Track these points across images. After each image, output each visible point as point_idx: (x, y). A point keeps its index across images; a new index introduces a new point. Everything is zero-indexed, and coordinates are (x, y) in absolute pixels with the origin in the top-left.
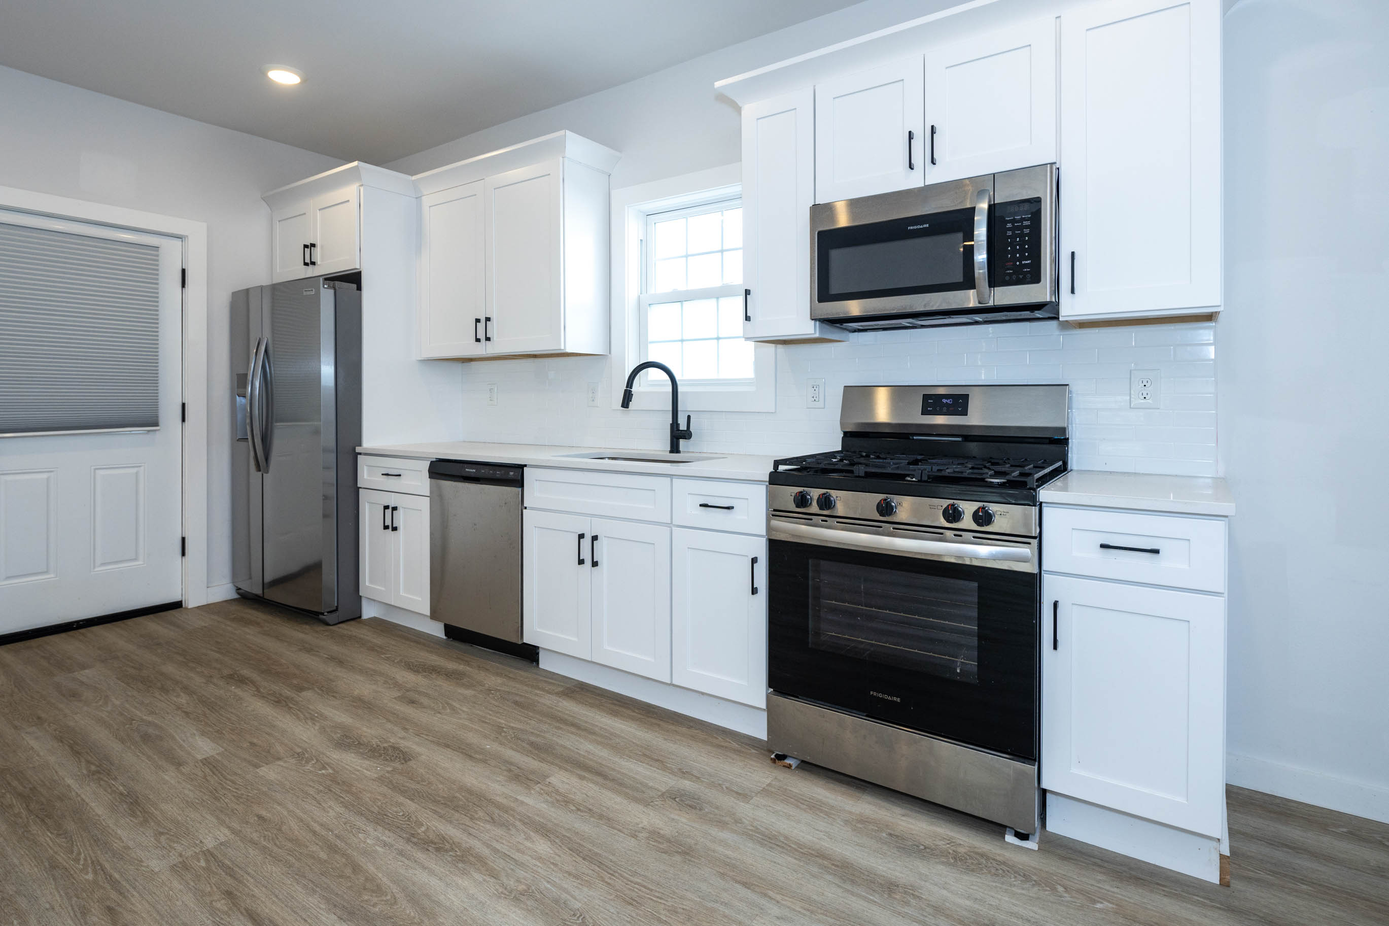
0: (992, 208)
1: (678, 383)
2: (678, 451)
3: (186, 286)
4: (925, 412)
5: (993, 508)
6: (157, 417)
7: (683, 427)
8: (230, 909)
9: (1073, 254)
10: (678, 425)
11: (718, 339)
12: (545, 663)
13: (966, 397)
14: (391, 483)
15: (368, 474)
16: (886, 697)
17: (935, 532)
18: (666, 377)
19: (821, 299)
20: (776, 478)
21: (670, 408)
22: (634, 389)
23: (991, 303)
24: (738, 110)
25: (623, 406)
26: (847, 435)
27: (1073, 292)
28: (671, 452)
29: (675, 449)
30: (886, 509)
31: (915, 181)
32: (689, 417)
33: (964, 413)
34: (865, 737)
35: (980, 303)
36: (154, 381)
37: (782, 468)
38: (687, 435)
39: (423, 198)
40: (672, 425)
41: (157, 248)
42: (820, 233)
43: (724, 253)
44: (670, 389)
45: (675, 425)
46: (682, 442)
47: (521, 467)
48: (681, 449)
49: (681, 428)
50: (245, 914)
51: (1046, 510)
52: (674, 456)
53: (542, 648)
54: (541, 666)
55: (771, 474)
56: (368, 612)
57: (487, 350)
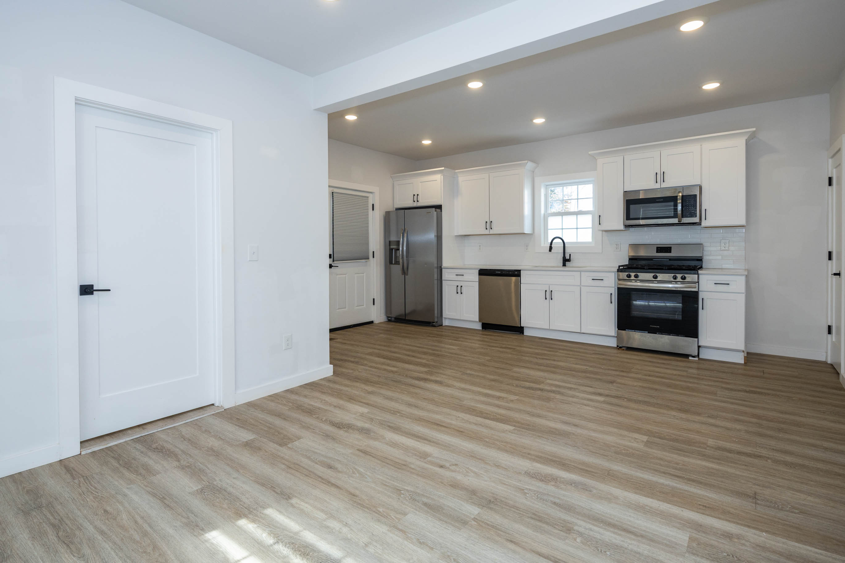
0: (682, 196)
1: (565, 243)
3: (374, 209)
4: (657, 252)
5: (686, 275)
6: (369, 256)
7: (568, 257)
9: (706, 210)
10: (565, 257)
11: (577, 229)
12: (527, 333)
13: (671, 248)
14: (460, 278)
15: (446, 275)
16: (655, 326)
17: (670, 282)
18: (561, 241)
19: (627, 219)
20: (619, 270)
21: (563, 252)
22: (553, 246)
23: (682, 222)
24: (596, 160)
25: (549, 251)
26: (630, 259)
27: (705, 219)
28: (563, 266)
29: (564, 265)
30: (655, 277)
31: (658, 186)
32: (570, 255)
33: (670, 252)
34: (648, 338)
35: (679, 222)
36: (367, 244)
37: (621, 268)
38: (569, 260)
39: (459, 178)
40: (563, 257)
41: (368, 197)
42: (627, 200)
43: (579, 200)
44: (562, 245)
46: (567, 263)
47: (520, 271)
48: (566, 265)
51: (700, 276)
52: (564, 268)
53: (525, 327)
54: (525, 334)
55: (618, 269)
56: (446, 323)
57: (492, 232)
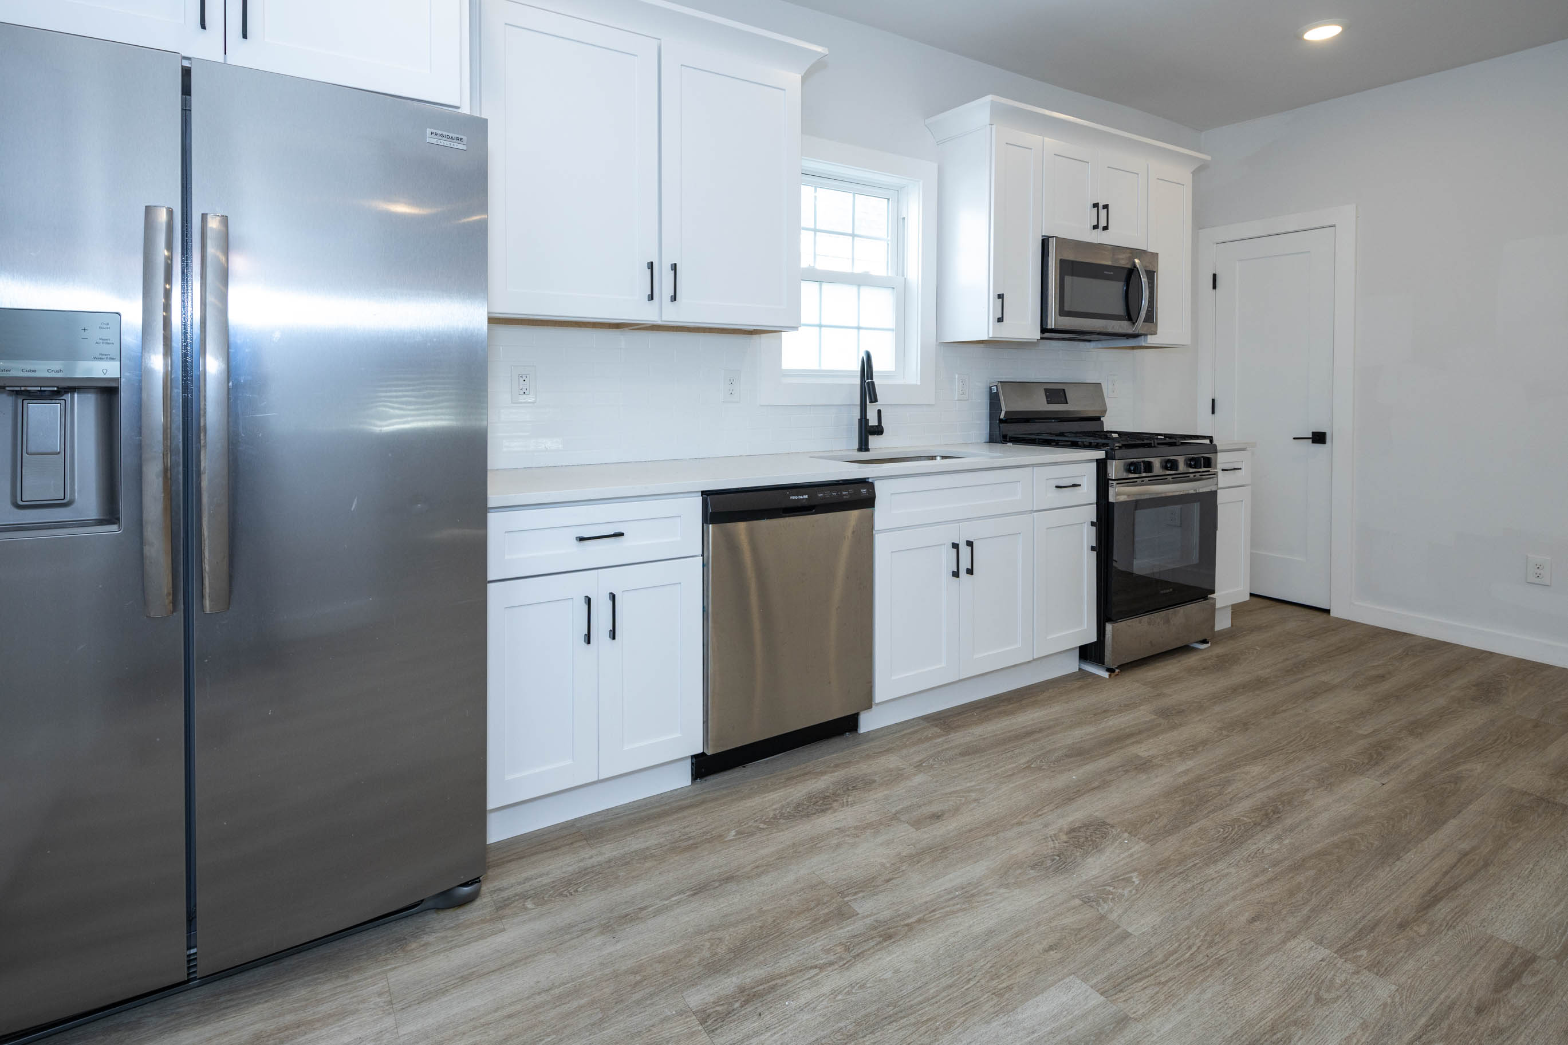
2: (867, 450)
4: (1047, 402)
7: (873, 421)
8: (1424, 922)
10: (867, 421)
11: (859, 328)
13: (1064, 391)
16: (1166, 591)
19: (1060, 313)
21: (859, 403)
28: (860, 449)
29: (863, 446)
32: (881, 411)
33: (1066, 401)
38: (878, 430)
40: (860, 421)
42: (1061, 261)
45: (863, 419)
46: (872, 439)
48: (871, 446)
49: (870, 424)
50: (1425, 912)
52: (864, 456)
54: (862, 730)
57: (672, 315)
